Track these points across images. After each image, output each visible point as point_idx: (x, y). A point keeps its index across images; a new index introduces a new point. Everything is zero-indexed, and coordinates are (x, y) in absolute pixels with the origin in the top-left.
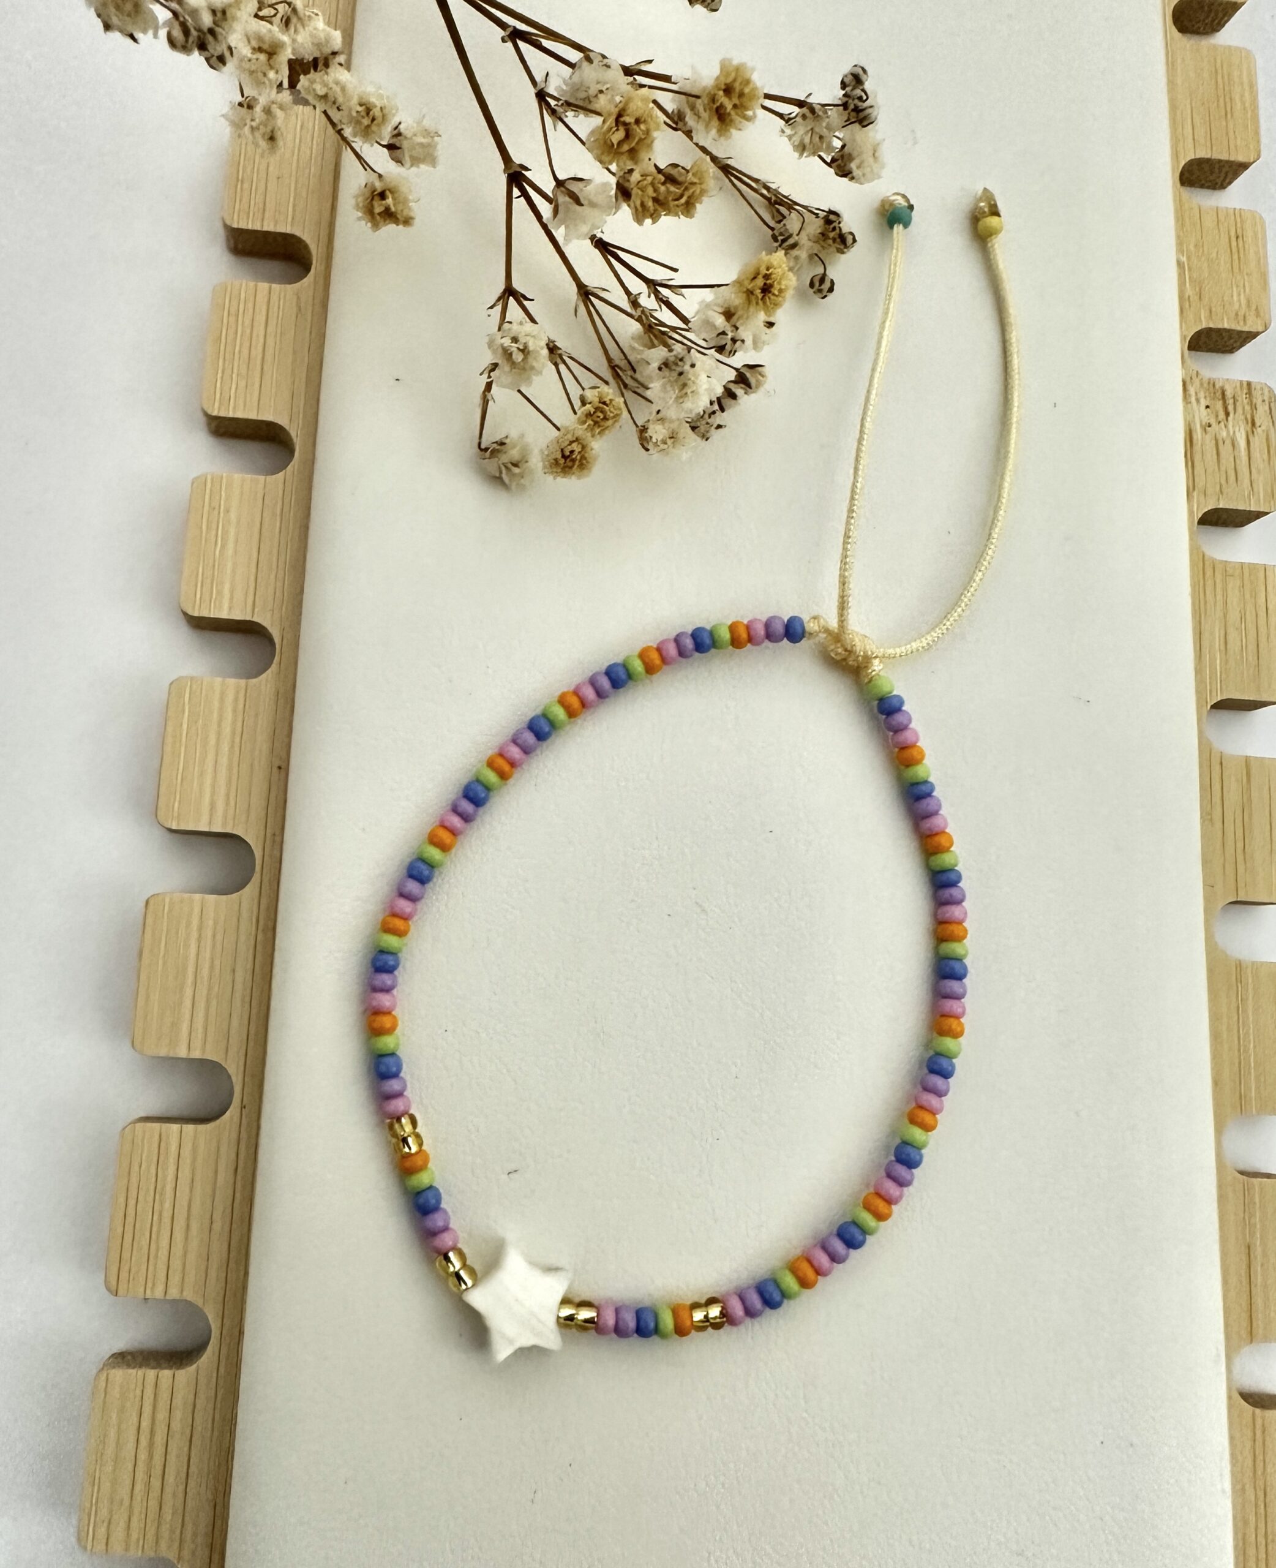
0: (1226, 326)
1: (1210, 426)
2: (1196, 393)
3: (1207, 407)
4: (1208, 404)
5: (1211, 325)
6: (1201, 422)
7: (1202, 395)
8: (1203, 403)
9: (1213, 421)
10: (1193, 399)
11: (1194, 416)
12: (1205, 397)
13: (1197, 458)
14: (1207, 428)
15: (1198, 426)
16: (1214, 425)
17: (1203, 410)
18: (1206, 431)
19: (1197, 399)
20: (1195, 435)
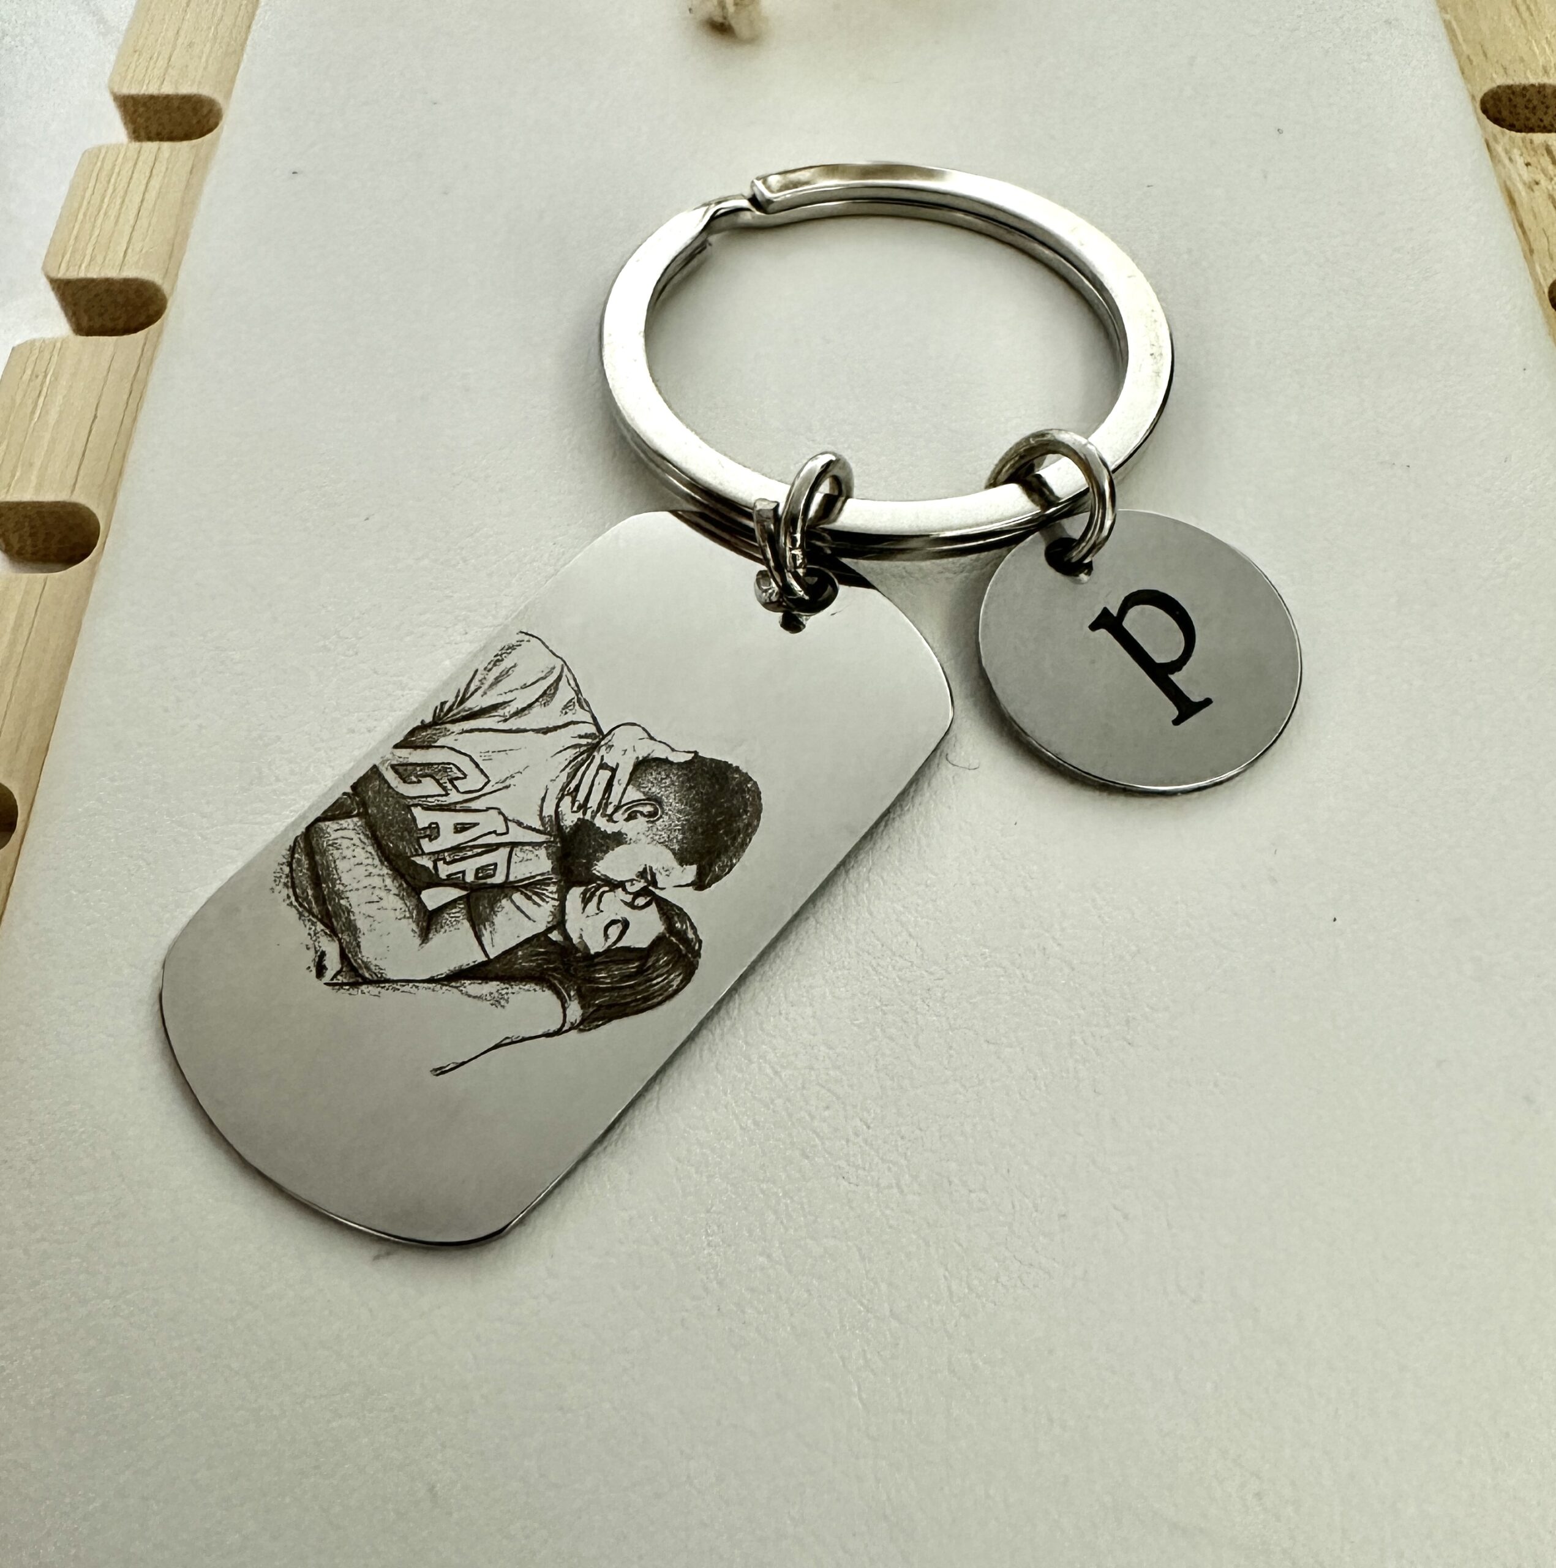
0: (1533, 80)
1: (1537, 183)
2: (1507, 152)
3: (1528, 164)
4: (1529, 160)
5: (1510, 82)
6: (1525, 184)
7: (1516, 153)
8: (1520, 161)
9: (1541, 177)
10: (1506, 161)
11: (1510, 178)
12: (1521, 155)
14: (1536, 187)
15: (1520, 186)
16: (1544, 182)
17: (1524, 171)
18: (1532, 190)
19: (1511, 159)
20: (1516, 196)
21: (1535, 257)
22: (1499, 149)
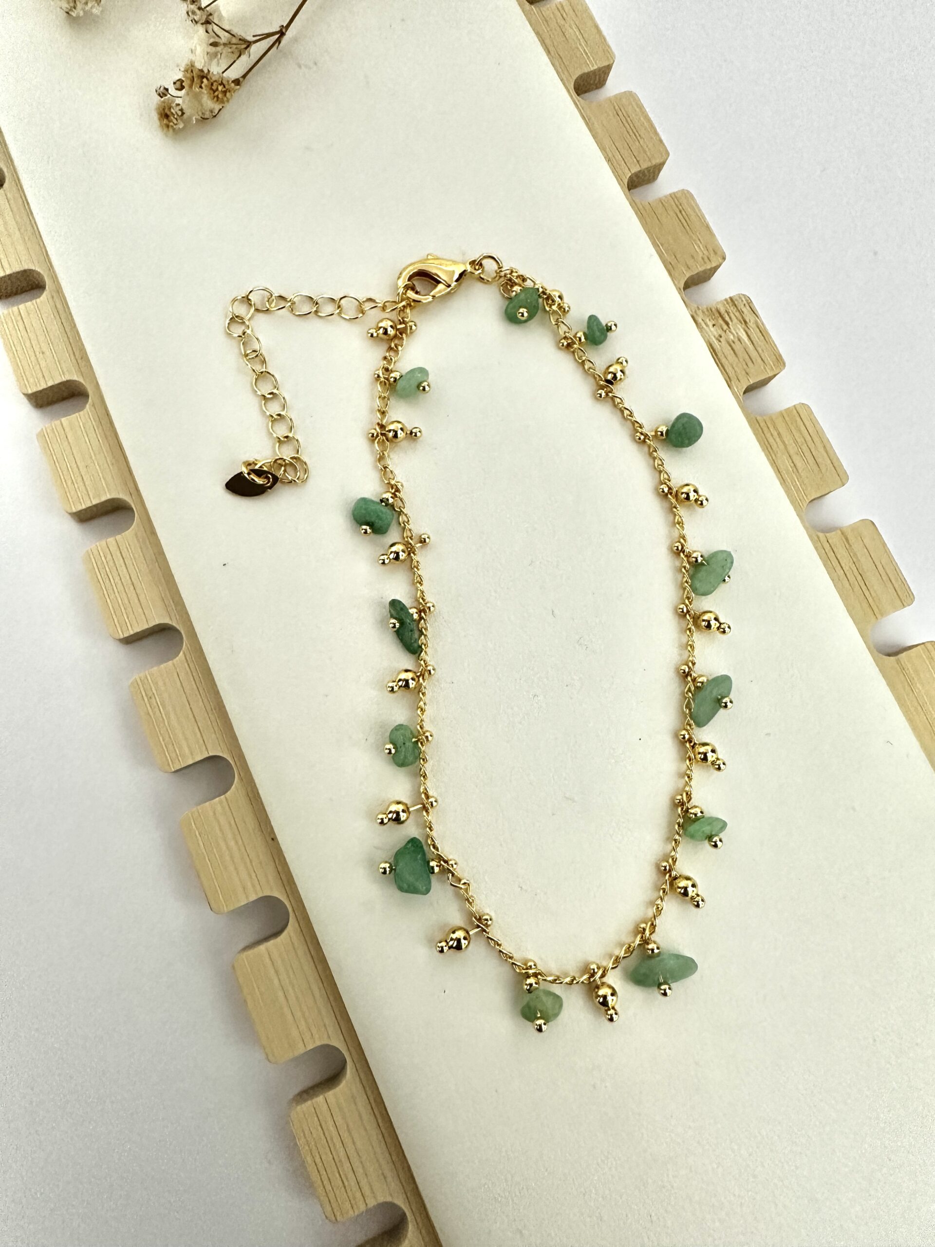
0: (701, 269)
1: (721, 336)
2: (703, 320)
3: (714, 325)
4: (714, 322)
5: (692, 274)
6: (715, 337)
7: (708, 320)
8: (710, 324)
9: (720, 332)
10: (704, 326)
11: (709, 336)
12: (710, 320)
13: (723, 360)
14: (720, 339)
15: (714, 339)
16: (723, 334)
17: (712, 329)
18: (720, 341)
19: (705, 324)
20: (715, 347)
21: (733, 382)
22: (700, 320)
